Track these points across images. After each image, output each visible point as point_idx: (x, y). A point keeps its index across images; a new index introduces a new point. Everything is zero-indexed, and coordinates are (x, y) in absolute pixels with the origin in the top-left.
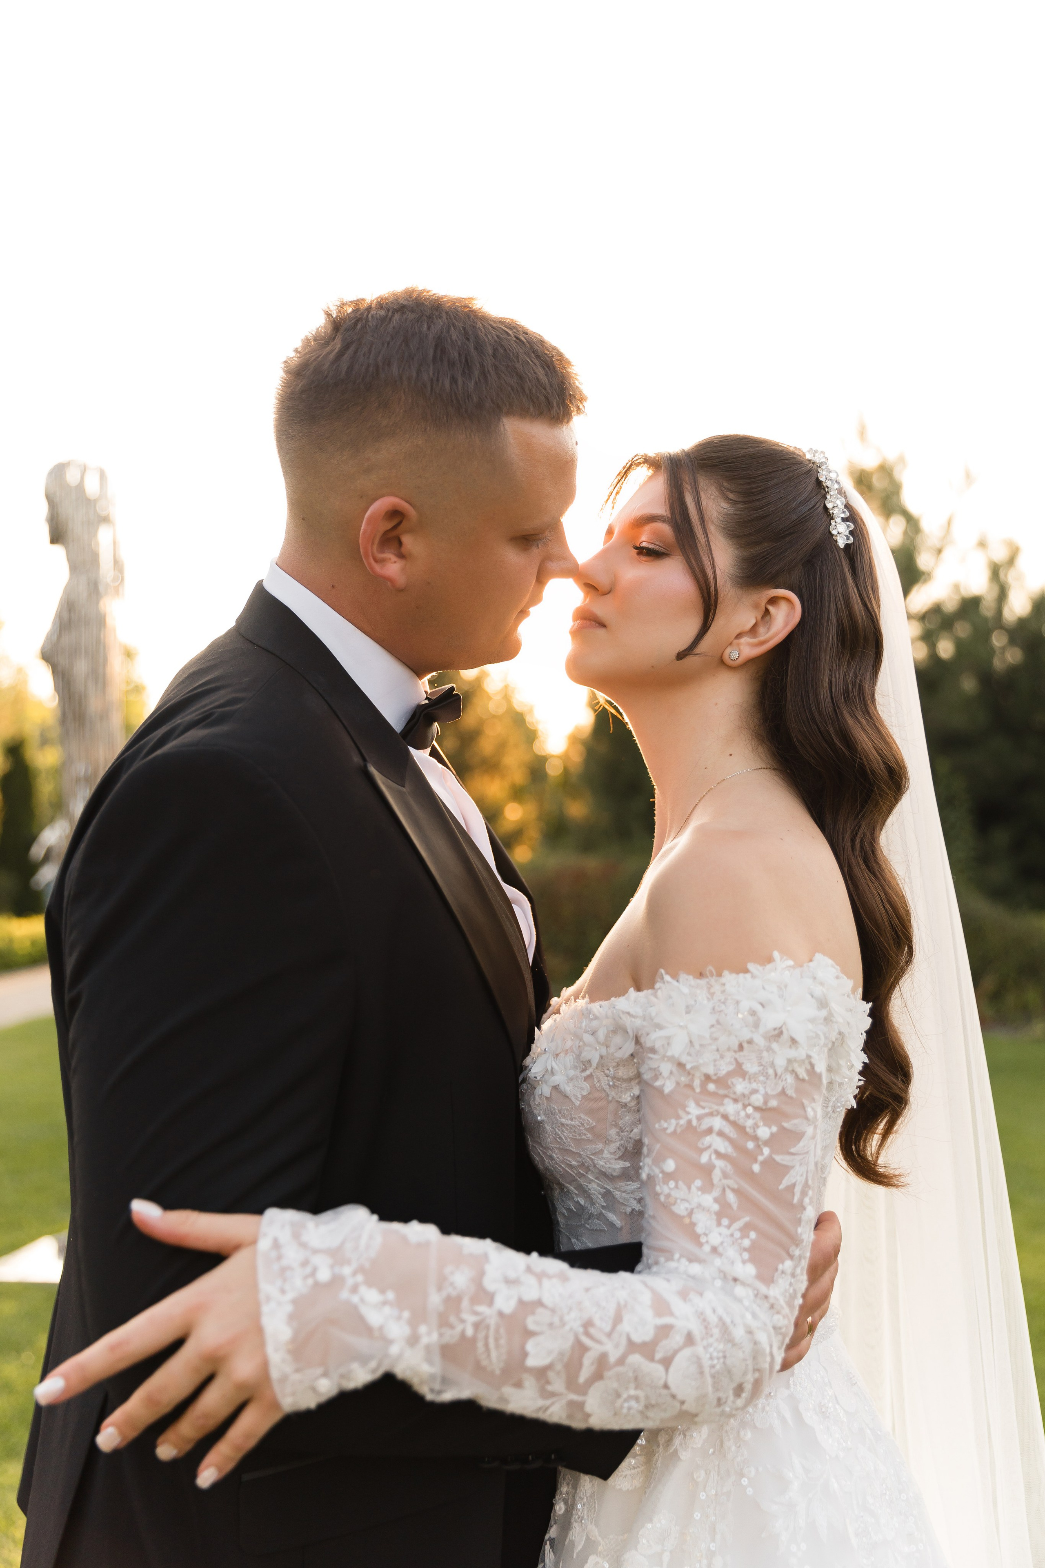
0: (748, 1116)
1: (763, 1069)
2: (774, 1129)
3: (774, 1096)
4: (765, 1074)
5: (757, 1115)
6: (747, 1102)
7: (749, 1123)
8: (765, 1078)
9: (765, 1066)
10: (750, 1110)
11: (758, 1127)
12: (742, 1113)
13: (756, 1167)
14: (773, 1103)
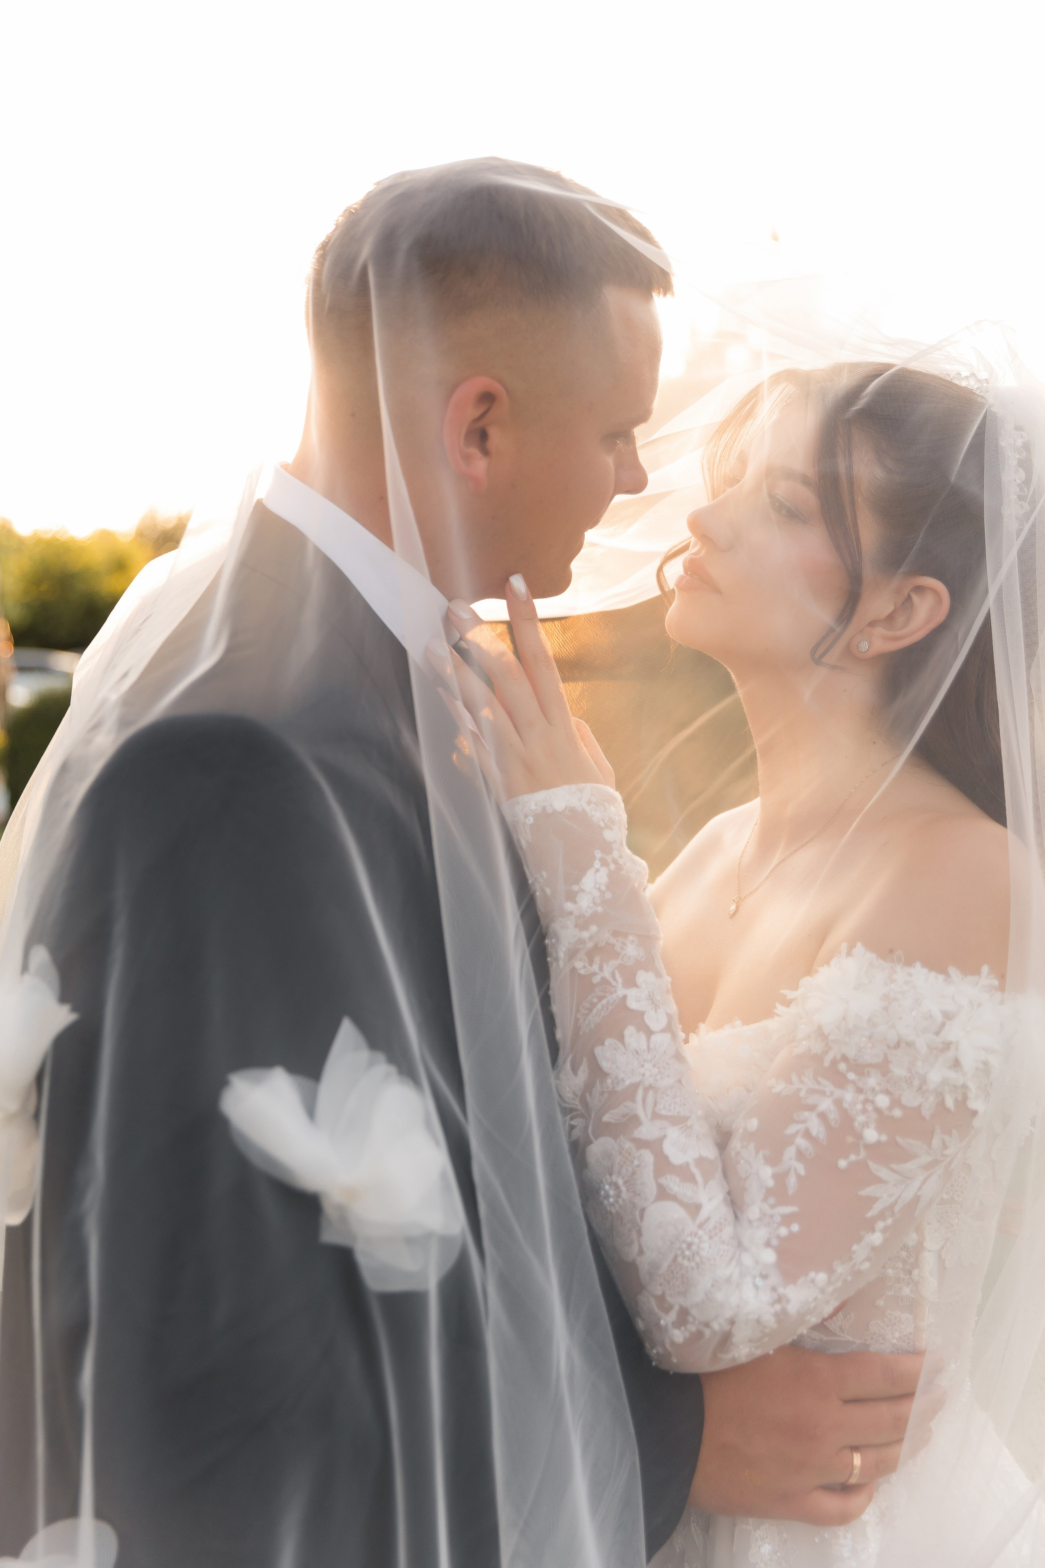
0: (864, 1111)
2: (884, 1138)
3: (903, 1107)
5: (874, 1116)
6: (871, 1098)
7: (861, 1118)
10: (870, 1107)
11: (868, 1126)
12: (859, 1107)
13: (843, 1164)
14: (897, 1113)
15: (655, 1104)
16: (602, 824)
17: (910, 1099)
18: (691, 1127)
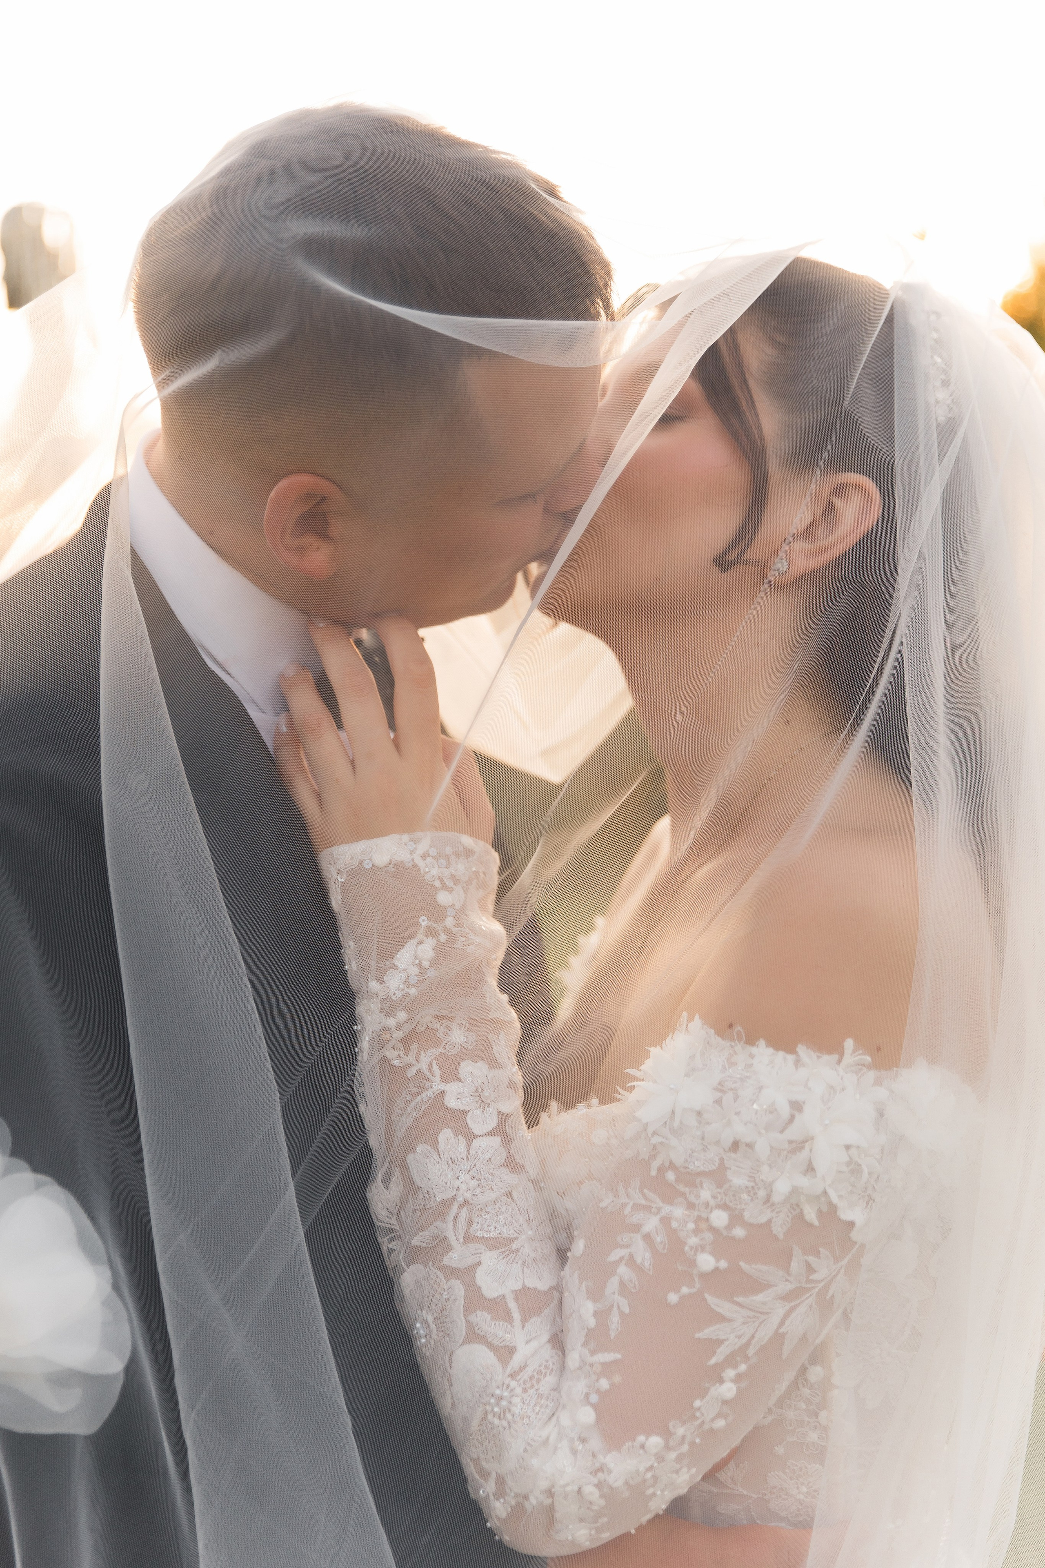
0: (697, 1231)
1: (753, 1188)
2: (722, 1265)
3: (747, 1225)
4: (752, 1193)
5: (709, 1237)
6: (705, 1214)
7: (694, 1241)
8: (750, 1198)
9: (756, 1184)
10: (704, 1227)
11: (702, 1251)
12: (691, 1226)
13: (673, 1298)
14: (739, 1232)
15: (470, 1222)
16: (437, 884)
17: (754, 1214)
18: (517, 1250)
